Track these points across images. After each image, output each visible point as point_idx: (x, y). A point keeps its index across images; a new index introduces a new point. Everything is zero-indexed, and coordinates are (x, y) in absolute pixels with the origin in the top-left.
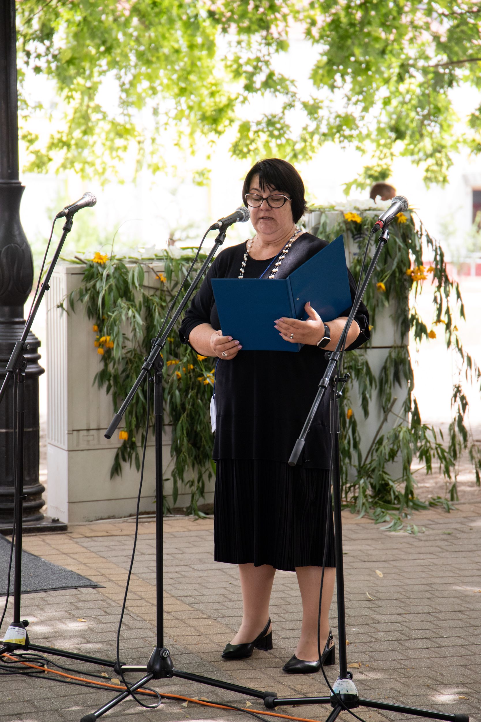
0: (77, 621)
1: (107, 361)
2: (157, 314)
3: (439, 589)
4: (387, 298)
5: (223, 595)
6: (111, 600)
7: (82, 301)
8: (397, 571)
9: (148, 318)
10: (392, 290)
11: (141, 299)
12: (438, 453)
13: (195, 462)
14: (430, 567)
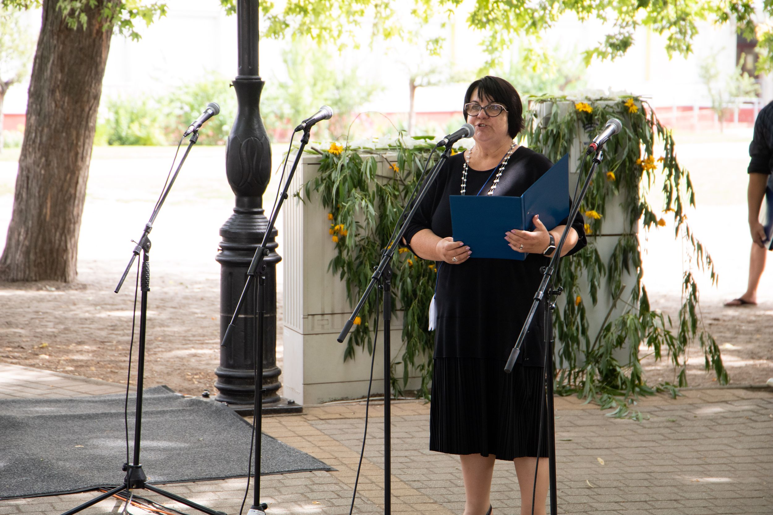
0: (312, 504)
1: (342, 248)
2: (390, 204)
3: (658, 477)
4: (617, 187)
5: (450, 481)
6: (343, 483)
7: (318, 190)
8: (618, 458)
9: (382, 207)
10: (622, 179)
11: (375, 189)
12: (667, 340)
13: (426, 347)
14: (651, 455)
